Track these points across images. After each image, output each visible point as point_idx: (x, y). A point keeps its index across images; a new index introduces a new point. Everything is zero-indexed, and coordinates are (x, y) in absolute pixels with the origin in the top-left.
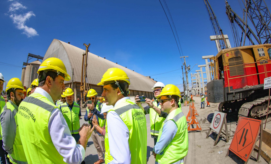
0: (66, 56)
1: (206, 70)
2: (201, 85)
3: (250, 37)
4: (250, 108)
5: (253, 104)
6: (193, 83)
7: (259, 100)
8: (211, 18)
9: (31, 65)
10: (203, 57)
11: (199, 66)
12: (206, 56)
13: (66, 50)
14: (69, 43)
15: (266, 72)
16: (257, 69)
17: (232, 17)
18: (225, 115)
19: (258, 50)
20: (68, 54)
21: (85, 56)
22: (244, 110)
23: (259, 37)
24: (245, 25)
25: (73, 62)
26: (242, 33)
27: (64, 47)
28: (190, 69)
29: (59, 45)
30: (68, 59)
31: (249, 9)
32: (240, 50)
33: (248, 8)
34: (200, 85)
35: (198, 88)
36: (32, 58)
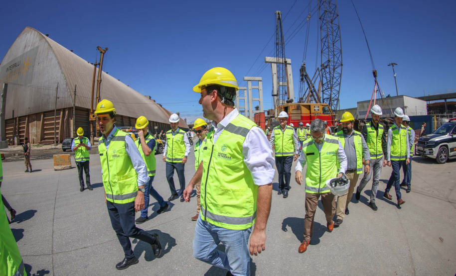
0: (55, 61)
8: (277, 43)
10: (246, 78)
12: (250, 77)
13: (53, 51)
20: (57, 59)
29: (38, 39)
30: (58, 68)
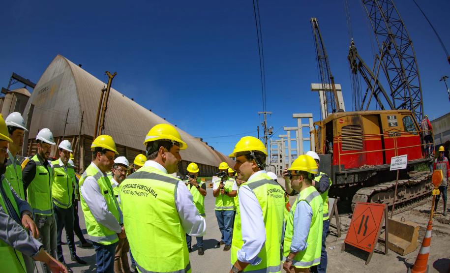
0: (74, 88)
1: (297, 136)
2: (286, 159)
3: (379, 97)
4: (370, 194)
5: (374, 190)
6: (273, 155)
7: (384, 185)
8: (319, 57)
9: (13, 94)
10: (295, 115)
11: (286, 128)
12: (299, 114)
13: (74, 78)
14: (80, 66)
15: (396, 148)
16: (383, 143)
17: (356, 66)
18: (335, 201)
19: (389, 118)
20: (76, 86)
21: (105, 92)
22: (361, 197)
23: (393, 97)
24: (374, 80)
25: (84, 100)
26: (368, 90)
27: (72, 72)
28: (272, 133)
29: (64, 66)
30: (75, 94)
31: (386, 56)
32: (360, 116)
33: (384, 54)
34: (284, 159)
35: (280, 164)
36: (17, 82)
